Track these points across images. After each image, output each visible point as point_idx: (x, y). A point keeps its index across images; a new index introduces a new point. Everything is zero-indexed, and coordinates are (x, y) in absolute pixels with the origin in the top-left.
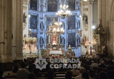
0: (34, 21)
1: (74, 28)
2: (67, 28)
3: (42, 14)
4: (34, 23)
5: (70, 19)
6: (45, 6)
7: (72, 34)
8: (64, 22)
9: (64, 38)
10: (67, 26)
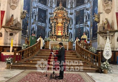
0: (42, 14)
1: (83, 22)
2: (75, 23)
3: (51, 9)
4: (43, 17)
5: (78, 14)
6: (55, 3)
7: (79, 28)
8: (72, 18)
9: (71, 33)
10: (75, 21)
